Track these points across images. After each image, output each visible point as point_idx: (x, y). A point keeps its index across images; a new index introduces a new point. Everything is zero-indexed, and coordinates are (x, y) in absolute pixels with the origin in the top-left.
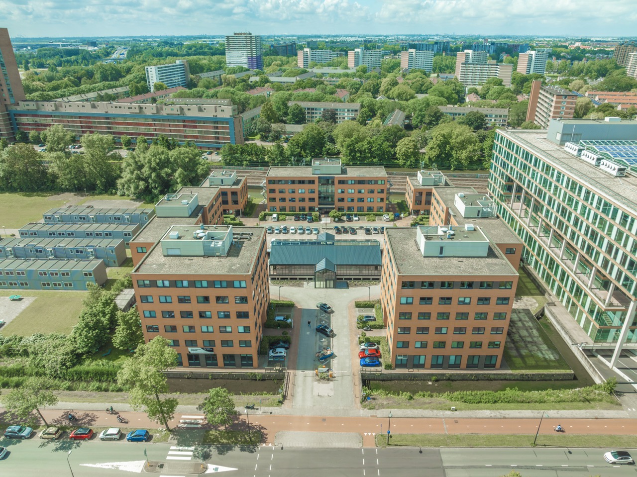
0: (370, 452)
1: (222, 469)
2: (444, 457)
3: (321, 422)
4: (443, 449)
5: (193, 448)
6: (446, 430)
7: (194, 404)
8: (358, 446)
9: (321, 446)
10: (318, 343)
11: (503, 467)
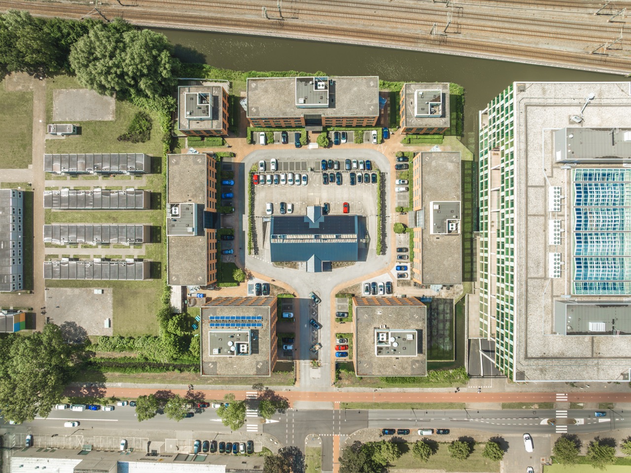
0: (337, 412)
1: (272, 421)
2: (370, 415)
3: (314, 396)
4: (370, 410)
5: (257, 410)
6: (374, 400)
7: (250, 384)
8: (332, 408)
9: (315, 409)
10: (312, 334)
11: (394, 420)
